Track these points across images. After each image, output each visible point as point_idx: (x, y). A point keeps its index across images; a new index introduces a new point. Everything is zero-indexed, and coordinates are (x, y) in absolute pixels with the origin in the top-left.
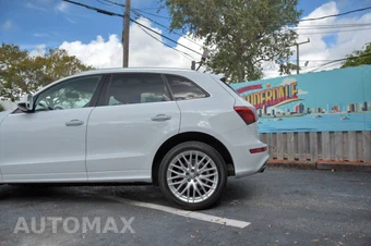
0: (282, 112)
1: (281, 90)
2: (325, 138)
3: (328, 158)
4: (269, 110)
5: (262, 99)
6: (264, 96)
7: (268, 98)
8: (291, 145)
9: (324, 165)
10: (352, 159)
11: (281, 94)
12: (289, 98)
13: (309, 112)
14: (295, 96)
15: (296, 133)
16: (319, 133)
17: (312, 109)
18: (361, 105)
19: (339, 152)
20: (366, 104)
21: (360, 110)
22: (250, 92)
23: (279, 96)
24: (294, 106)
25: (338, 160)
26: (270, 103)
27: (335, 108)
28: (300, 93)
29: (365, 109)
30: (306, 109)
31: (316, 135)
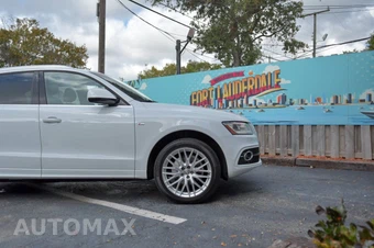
0: (264, 102)
1: (264, 78)
2: (307, 132)
3: (310, 154)
4: (251, 100)
5: (244, 88)
6: (246, 84)
7: (250, 87)
8: (272, 139)
9: (303, 161)
10: (334, 155)
11: (263, 83)
12: (271, 87)
13: (292, 104)
14: (278, 85)
15: (277, 126)
16: (301, 126)
17: (295, 100)
18: (345, 98)
19: (321, 148)
20: (350, 95)
21: (344, 102)
22: (232, 80)
23: (261, 85)
24: (275, 96)
25: (319, 155)
26: (252, 93)
27: (318, 100)
28: (283, 82)
29: (349, 101)
30: (288, 100)
31: (298, 129)
